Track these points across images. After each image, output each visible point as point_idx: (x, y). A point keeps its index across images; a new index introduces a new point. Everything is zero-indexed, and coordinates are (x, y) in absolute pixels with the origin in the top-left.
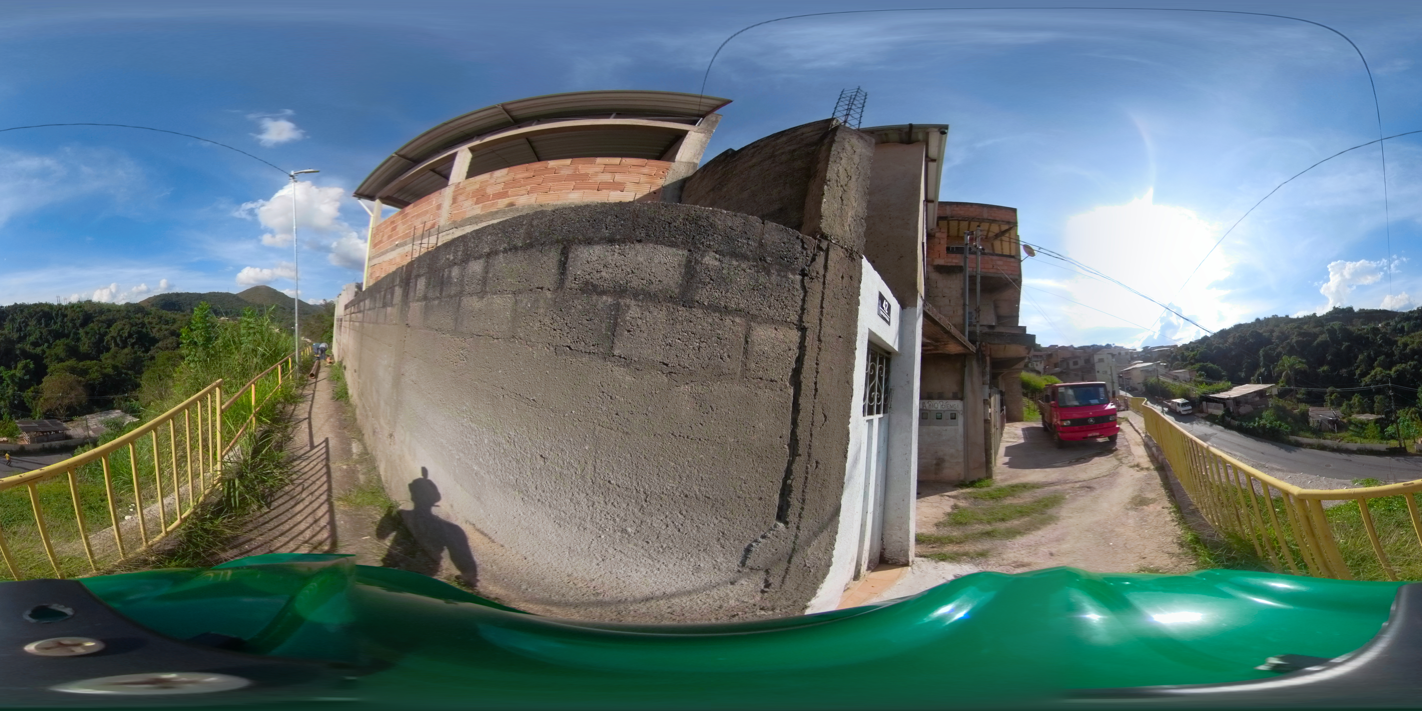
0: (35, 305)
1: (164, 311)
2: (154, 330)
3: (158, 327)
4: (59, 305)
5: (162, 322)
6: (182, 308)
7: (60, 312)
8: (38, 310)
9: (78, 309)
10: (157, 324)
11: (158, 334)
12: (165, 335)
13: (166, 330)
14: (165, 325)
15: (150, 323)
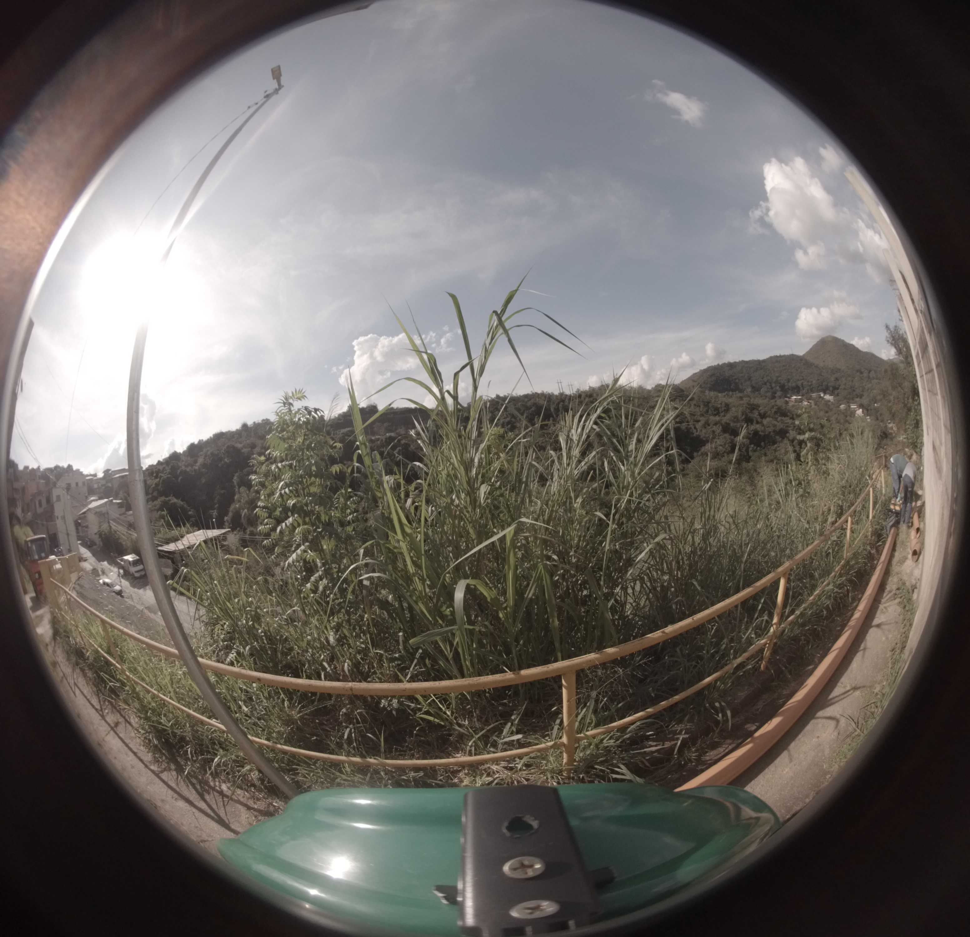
0: (526, 396)
1: (712, 394)
2: (699, 425)
3: (703, 420)
4: (561, 394)
5: (710, 412)
6: (740, 387)
7: (560, 405)
8: (529, 404)
9: (587, 399)
10: (702, 415)
11: (704, 431)
12: (714, 432)
13: (716, 424)
14: (715, 415)
15: (692, 415)
